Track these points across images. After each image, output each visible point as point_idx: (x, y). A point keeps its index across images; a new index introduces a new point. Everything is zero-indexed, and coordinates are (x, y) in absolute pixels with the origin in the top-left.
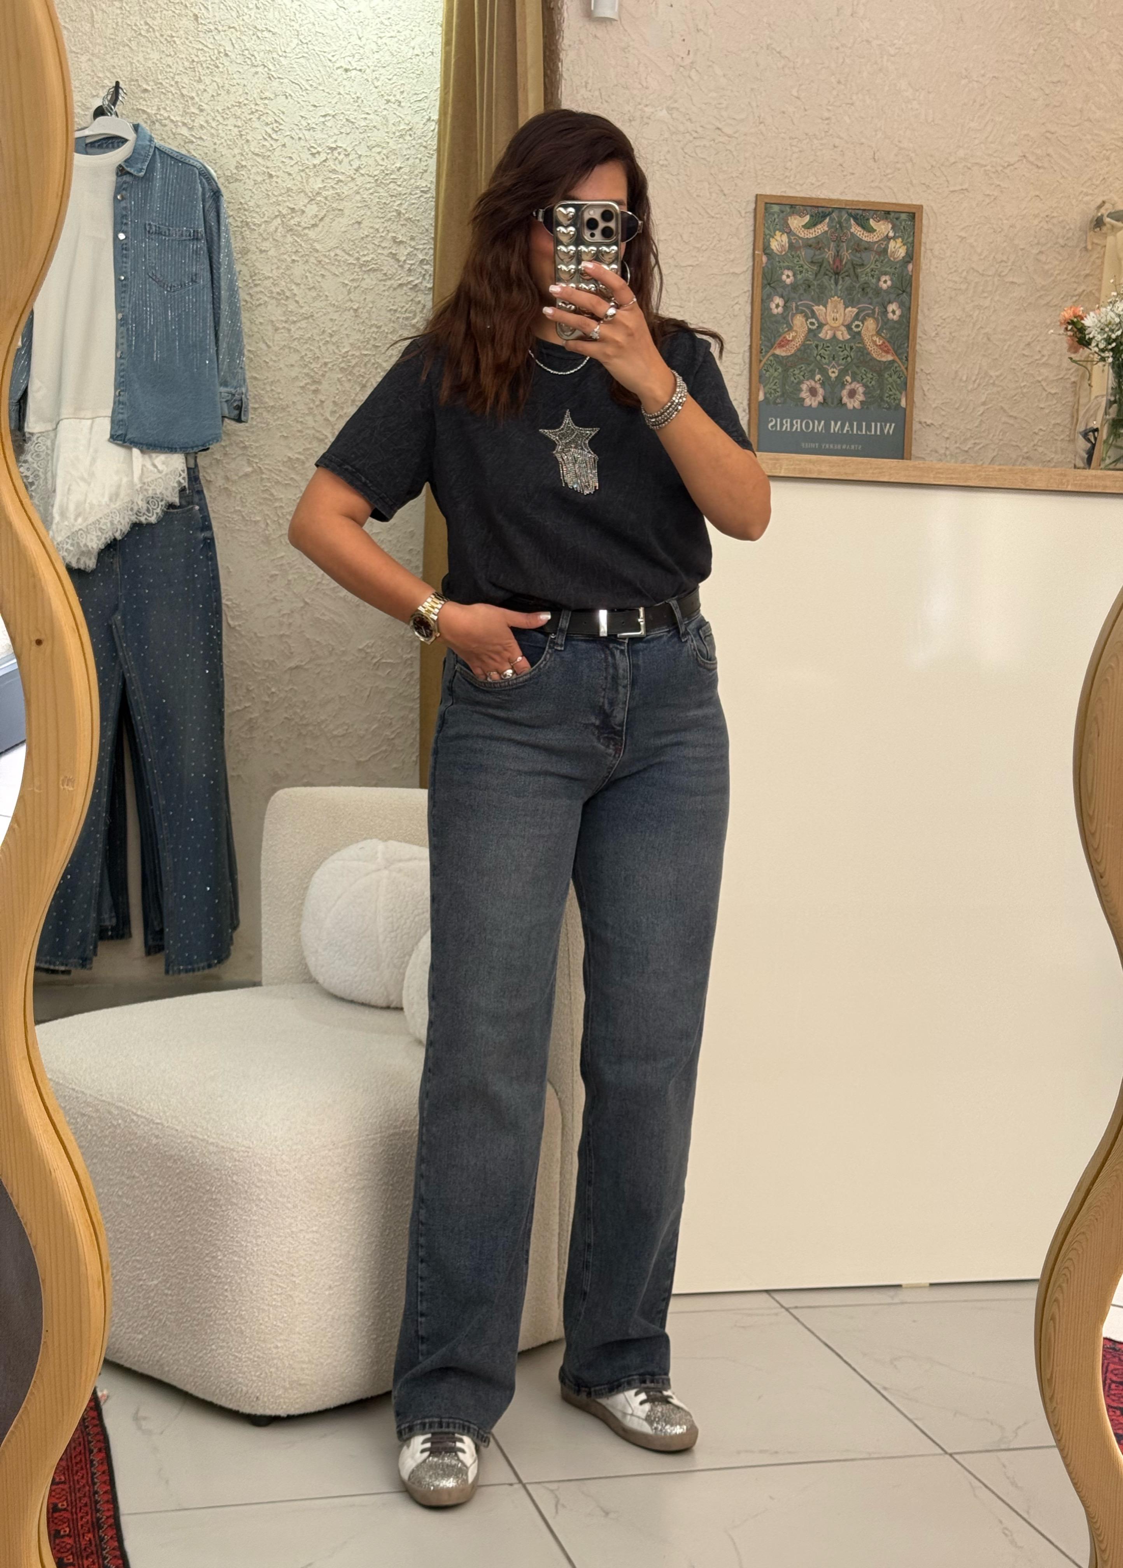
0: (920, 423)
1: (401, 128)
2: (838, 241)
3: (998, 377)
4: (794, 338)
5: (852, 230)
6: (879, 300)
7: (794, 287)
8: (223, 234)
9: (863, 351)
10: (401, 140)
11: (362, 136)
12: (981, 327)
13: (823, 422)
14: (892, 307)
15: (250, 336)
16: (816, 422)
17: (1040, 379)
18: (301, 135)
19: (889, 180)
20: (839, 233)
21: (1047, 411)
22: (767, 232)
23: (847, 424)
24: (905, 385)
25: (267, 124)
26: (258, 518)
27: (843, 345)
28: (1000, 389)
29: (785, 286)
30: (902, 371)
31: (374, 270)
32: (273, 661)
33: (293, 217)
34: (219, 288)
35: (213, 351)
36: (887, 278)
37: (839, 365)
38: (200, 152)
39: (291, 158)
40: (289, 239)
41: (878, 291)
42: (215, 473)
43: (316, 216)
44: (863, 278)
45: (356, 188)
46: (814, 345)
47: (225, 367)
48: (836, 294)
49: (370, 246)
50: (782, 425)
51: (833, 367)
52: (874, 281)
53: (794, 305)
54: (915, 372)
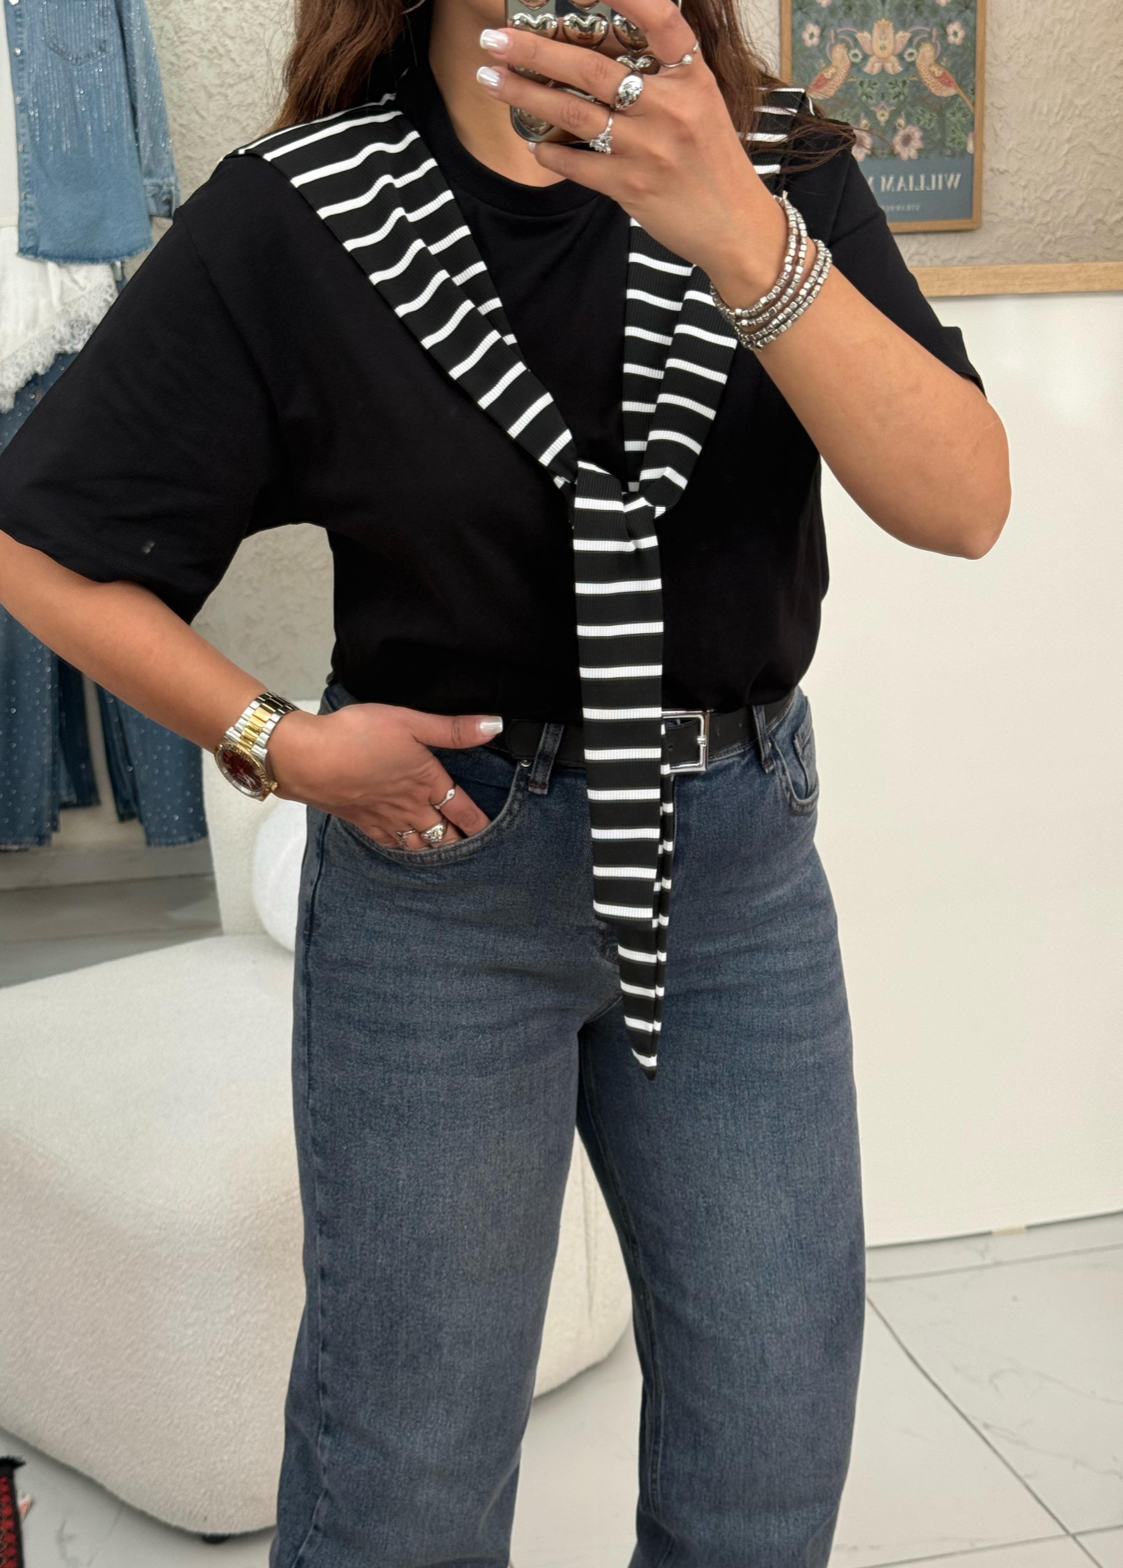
0: (992, 170)
3: (1085, 106)
4: (833, 75)
6: (936, 20)
7: (832, 10)
9: (919, 86)
12: (1064, 46)
14: (953, 28)
23: (901, 180)
24: (972, 125)
27: (894, 80)
28: (1087, 121)
29: (820, 10)
30: (968, 107)
34: (133, 55)
35: (131, 136)
37: (889, 105)
41: (934, 9)
46: (858, 82)
47: (146, 153)
48: (883, 15)
51: (883, 108)
53: (832, 33)
54: (983, 108)
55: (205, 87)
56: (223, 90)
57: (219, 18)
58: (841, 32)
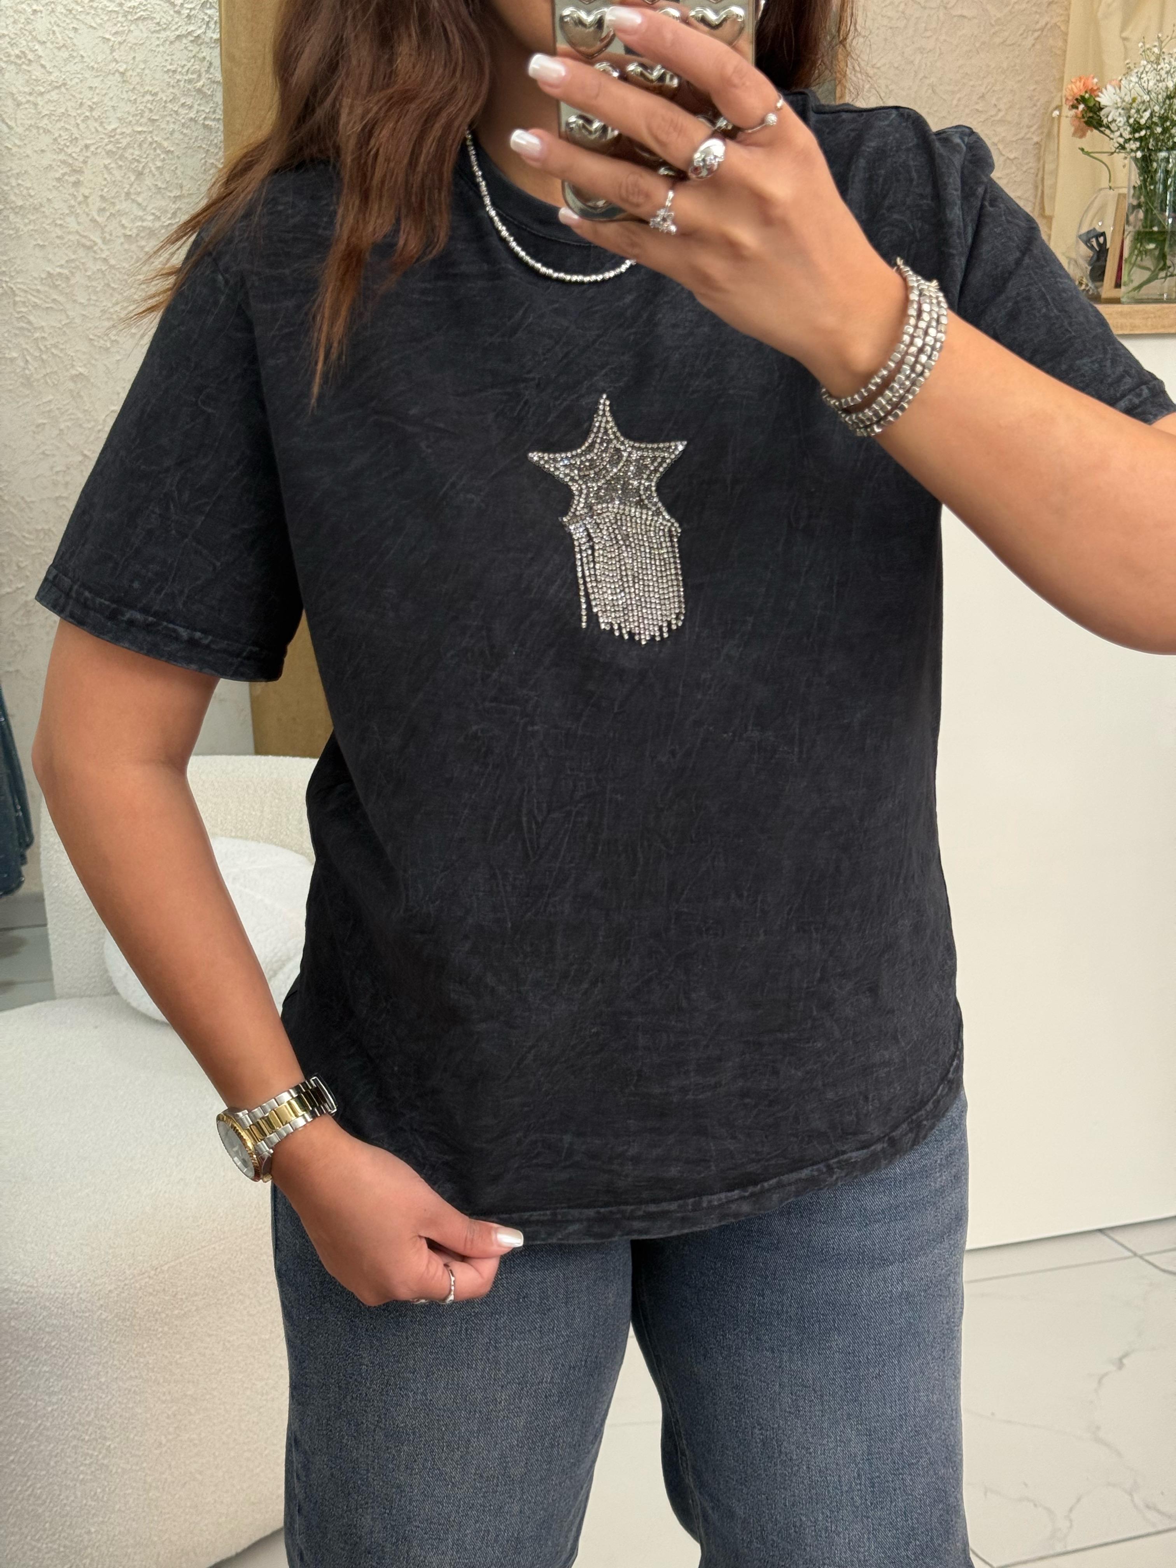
31: (143, 19)
55: (13, 94)
56: (31, 98)
57: (28, 21)
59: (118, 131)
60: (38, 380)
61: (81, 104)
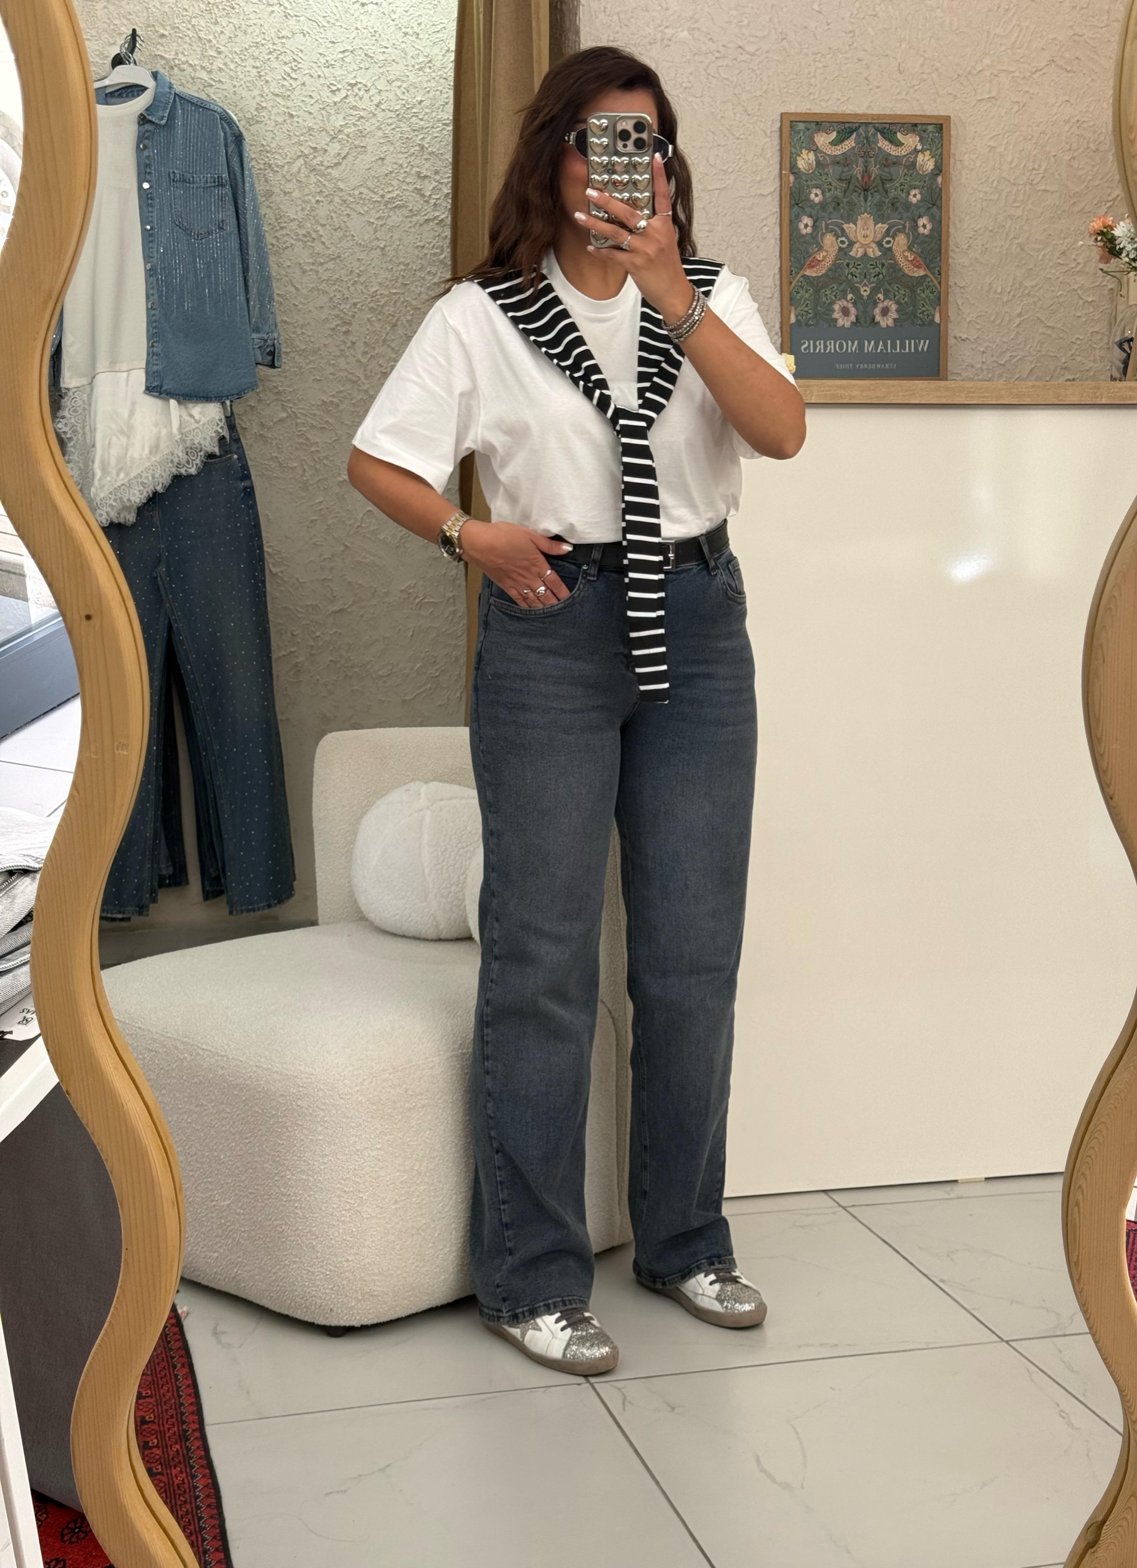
0: (955, 338)
1: (421, 60)
2: (866, 156)
3: (1033, 287)
4: (824, 257)
5: (879, 145)
6: (909, 214)
7: (823, 205)
8: (247, 179)
9: (895, 268)
10: (421, 73)
11: (381, 70)
12: (1015, 238)
13: (856, 342)
14: (923, 221)
15: (278, 280)
16: (850, 343)
17: (1076, 287)
18: (320, 73)
19: (916, 91)
20: (866, 150)
21: (1084, 319)
22: (794, 150)
23: (881, 343)
24: (938, 300)
25: (286, 63)
26: (295, 465)
27: (874, 263)
28: (1036, 299)
29: (813, 205)
31: (399, 207)
32: (317, 605)
33: (315, 157)
34: (247, 234)
35: (243, 299)
36: (916, 191)
37: (871, 283)
38: (220, 96)
39: (311, 96)
40: (313, 179)
41: (908, 206)
42: (249, 420)
43: (339, 154)
44: (892, 194)
45: (378, 124)
46: (845, 264)
47: (255, 312)
48: (865, 211)
49: (395, 183)
50: (815, 347)
51: (865, 285)
52: (904, 195)
53: (824, 224)
54: (948, 287)
55: (300, 264)
56: (314, 267)
57: (313, 209)
58: (831, 224)
59: (379, 292)
60: (312, 485)
61: (352, 272)
